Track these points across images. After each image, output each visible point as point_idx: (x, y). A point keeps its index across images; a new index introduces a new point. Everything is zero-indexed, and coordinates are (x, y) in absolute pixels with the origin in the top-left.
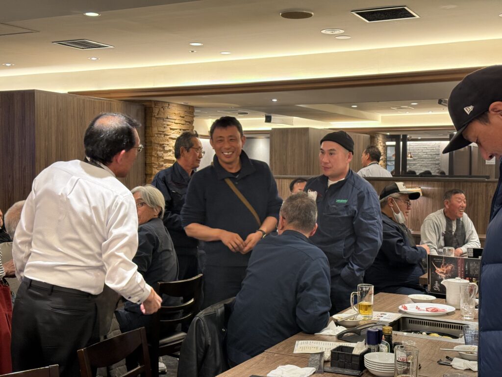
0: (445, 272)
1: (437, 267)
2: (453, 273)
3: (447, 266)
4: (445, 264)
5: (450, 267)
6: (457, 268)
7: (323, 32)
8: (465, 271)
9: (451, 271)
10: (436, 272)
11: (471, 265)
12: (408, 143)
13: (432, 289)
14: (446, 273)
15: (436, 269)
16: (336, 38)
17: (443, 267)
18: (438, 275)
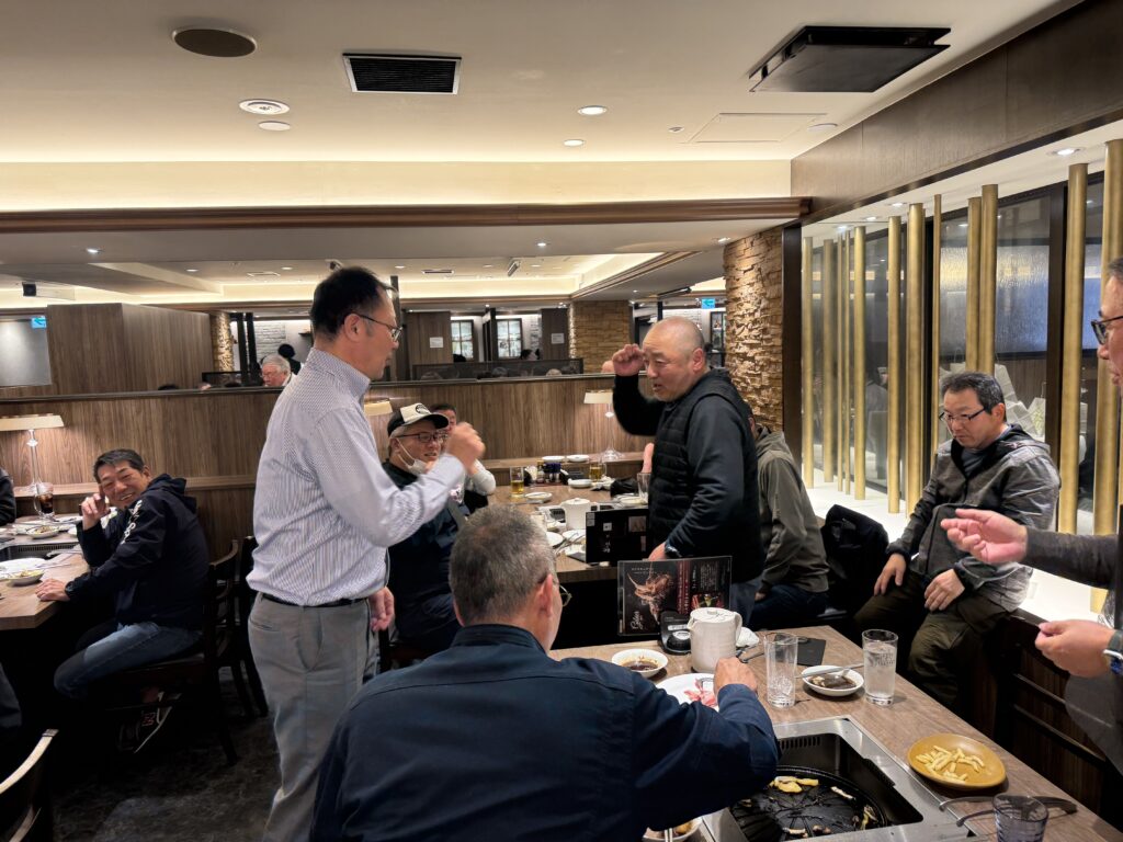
0: (653, 591)
1: (639, 584)
2: (668, 591)
3: (658, 580)
4: (654, 576)
5: (663, 581)
6: (676, 580)
7: (244, 106)
8: (691, 583)
9: (666, 586)
10: (637, 593)
11: (702, 570)
12: (256, 324)
13: (628, 628)
14: (657, 593)
15: (635, 589)
16: (261, 125)
17: (649, 583)
18: (640, 599)
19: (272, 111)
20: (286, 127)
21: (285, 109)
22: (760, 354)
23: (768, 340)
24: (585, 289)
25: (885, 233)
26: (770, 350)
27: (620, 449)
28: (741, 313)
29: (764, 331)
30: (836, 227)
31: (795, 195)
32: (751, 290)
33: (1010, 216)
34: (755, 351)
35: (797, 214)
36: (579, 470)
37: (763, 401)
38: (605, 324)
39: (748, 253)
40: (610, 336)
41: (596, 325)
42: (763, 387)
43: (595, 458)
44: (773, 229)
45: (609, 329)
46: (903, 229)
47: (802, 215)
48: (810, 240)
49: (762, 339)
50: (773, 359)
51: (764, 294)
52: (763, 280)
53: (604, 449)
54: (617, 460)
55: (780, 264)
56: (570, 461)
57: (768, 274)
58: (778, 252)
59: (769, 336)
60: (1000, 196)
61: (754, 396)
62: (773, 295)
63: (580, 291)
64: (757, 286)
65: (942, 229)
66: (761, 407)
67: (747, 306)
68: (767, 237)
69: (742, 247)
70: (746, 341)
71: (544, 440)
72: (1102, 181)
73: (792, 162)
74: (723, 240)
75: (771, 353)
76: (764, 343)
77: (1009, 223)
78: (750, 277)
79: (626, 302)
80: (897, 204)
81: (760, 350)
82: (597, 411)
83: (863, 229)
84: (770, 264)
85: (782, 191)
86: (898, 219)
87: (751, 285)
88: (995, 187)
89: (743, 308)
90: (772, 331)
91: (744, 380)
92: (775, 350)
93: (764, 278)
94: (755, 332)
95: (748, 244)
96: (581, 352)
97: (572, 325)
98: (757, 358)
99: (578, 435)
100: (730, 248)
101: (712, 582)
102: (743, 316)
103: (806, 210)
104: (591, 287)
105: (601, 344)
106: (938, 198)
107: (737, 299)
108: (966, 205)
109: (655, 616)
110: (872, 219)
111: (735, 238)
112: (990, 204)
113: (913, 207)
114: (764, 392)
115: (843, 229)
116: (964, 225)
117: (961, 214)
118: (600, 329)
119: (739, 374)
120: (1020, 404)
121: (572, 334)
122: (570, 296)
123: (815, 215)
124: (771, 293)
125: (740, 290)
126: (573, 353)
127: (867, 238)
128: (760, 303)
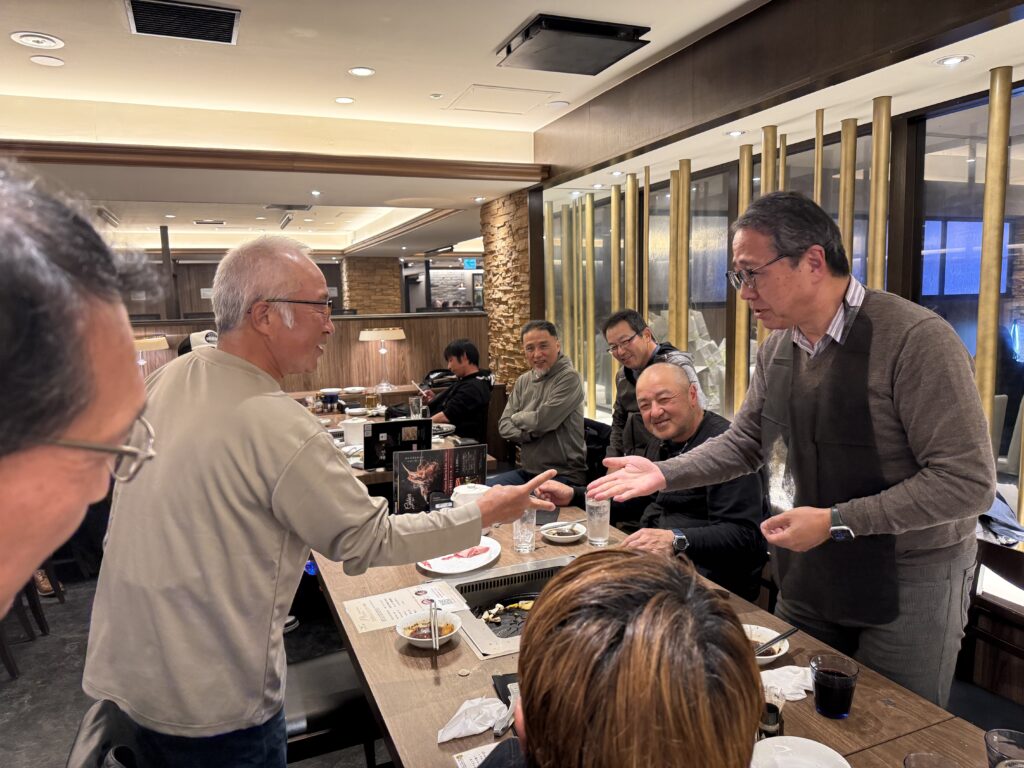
0: (423, 476)
1: (411, 470)
2: (435, 475)
3: (427, 467)
4: (424, 464)
5: (431, 467)
6: (442, 467)
8: (455, 468)
9: (434, 472)
10: (409, 479)
11: (464, 457)
14: (426, 477)
15: (407, 475)
16: (33, 59)
17: (420, 469)
18: (412, 484)
19: (46, 44)
20: (61, 63)
21: (60, 44)
22: (512, 298)
23: (518, 286)
24: (357, 245)
25: (608, 201)
26: (520, 295)
27: (393, 382)
28: (496, 264)
29: (515, 278)
30: (571, 193)
31: (537, 162)
32: (504, 244)
33: (702, 190)
34: (508, 296)
35: (539, 178)
36: (355, 401)
37: (516, 338)
38: (377, 279)
39: (501, 212)
40: (382, 290)
41: (368, 279)
42: (515, 327)
43: (371, 390)
44: (521, 192)
45: (381, 283)
46: (622, 197)
47: (543, 180)
48: (551, 204)
49: (514, 286)
50: (522, 302)
51: (515, 247)
52: (513, 235)
53: (378, 382)
54: (391, 391)
55: (526, 222)
56: (347, 393)
57: (517, 230)
58: (524, 211)
59: (519, 283)
60: (692, 171)
61: (508, 335)
62: (521, 248)
63: (353, 246)
64: (509, 240)
65: (651, 199)
66: (513, 343)
67: (501, 257)
68: (516, 197)
69: (496, 206)
70: (501, 288)
71: (321, 375)
72: (760, 161)
73: (535, 134)
74: (479, 200)
75: (521, 297)
76: (516, 289)
77: (702, 196)
78: (502, 233)
79: (396, 259)
80: (616, 172)
81: (512, 295)
82: (372, 348)
83: (592, 195)
84: (519, 221)
85: (527, 158)
86: (618, 187)
87: (504, 239)
88: (689, 161)
89: (498, 259)
90: (522, 279)
91: (499, 321)
92: (524, 294)
93: (514, 233)
94: (508, 280)
95: (501, 204)
96: (355, 304)
97: (345, 279)
98: (510, 302)
99: (355, 370)
100: (485, 207)
101: (472, 467)
102: (498, 266)
103: (546, 175)
104: (364, 242)
105: (373, 297)
106: (647, 169)
107: (493, 252)
108: (668, 177)
109: (425, 498)
110: (598, 186)
111: (491, 198)
112: (684, 178)
113: (629, 177)
114: (516, 331)
115: (576, 195)
116: (668, 196)
117: (665, 185)
118: (373, 283)
119: (496, 317)
120: (713, 342)
121: (345, 287)
122: (343, 251)
123: (553, 179)
124: (520, 245)
125: (494, 244)
126: (346, 305)
127: (596, 205)
128: (511, 254)
